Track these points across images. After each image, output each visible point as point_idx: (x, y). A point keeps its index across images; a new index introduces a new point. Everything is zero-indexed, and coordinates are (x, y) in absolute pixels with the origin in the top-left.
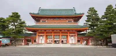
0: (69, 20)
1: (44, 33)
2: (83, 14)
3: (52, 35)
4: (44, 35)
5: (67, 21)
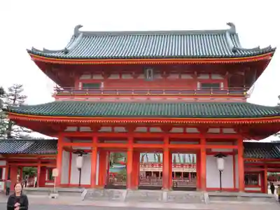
0: (205, 77)
1: (90, 139)
3: (125, 150)
5: (199, 84)
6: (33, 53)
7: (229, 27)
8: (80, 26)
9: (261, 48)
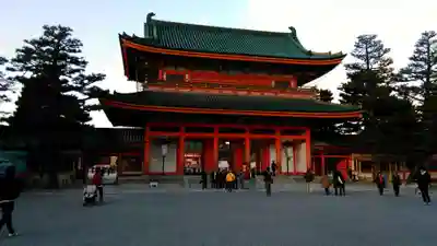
2: (341, 57)
5: (273, 83)
6: (123, 38)
7: (290, 31)
8: (152, 14)
9: (333, 53)
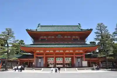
0: (74, 37)
2: (91, 30)
4: (43, 57)
8: (40, 24)
